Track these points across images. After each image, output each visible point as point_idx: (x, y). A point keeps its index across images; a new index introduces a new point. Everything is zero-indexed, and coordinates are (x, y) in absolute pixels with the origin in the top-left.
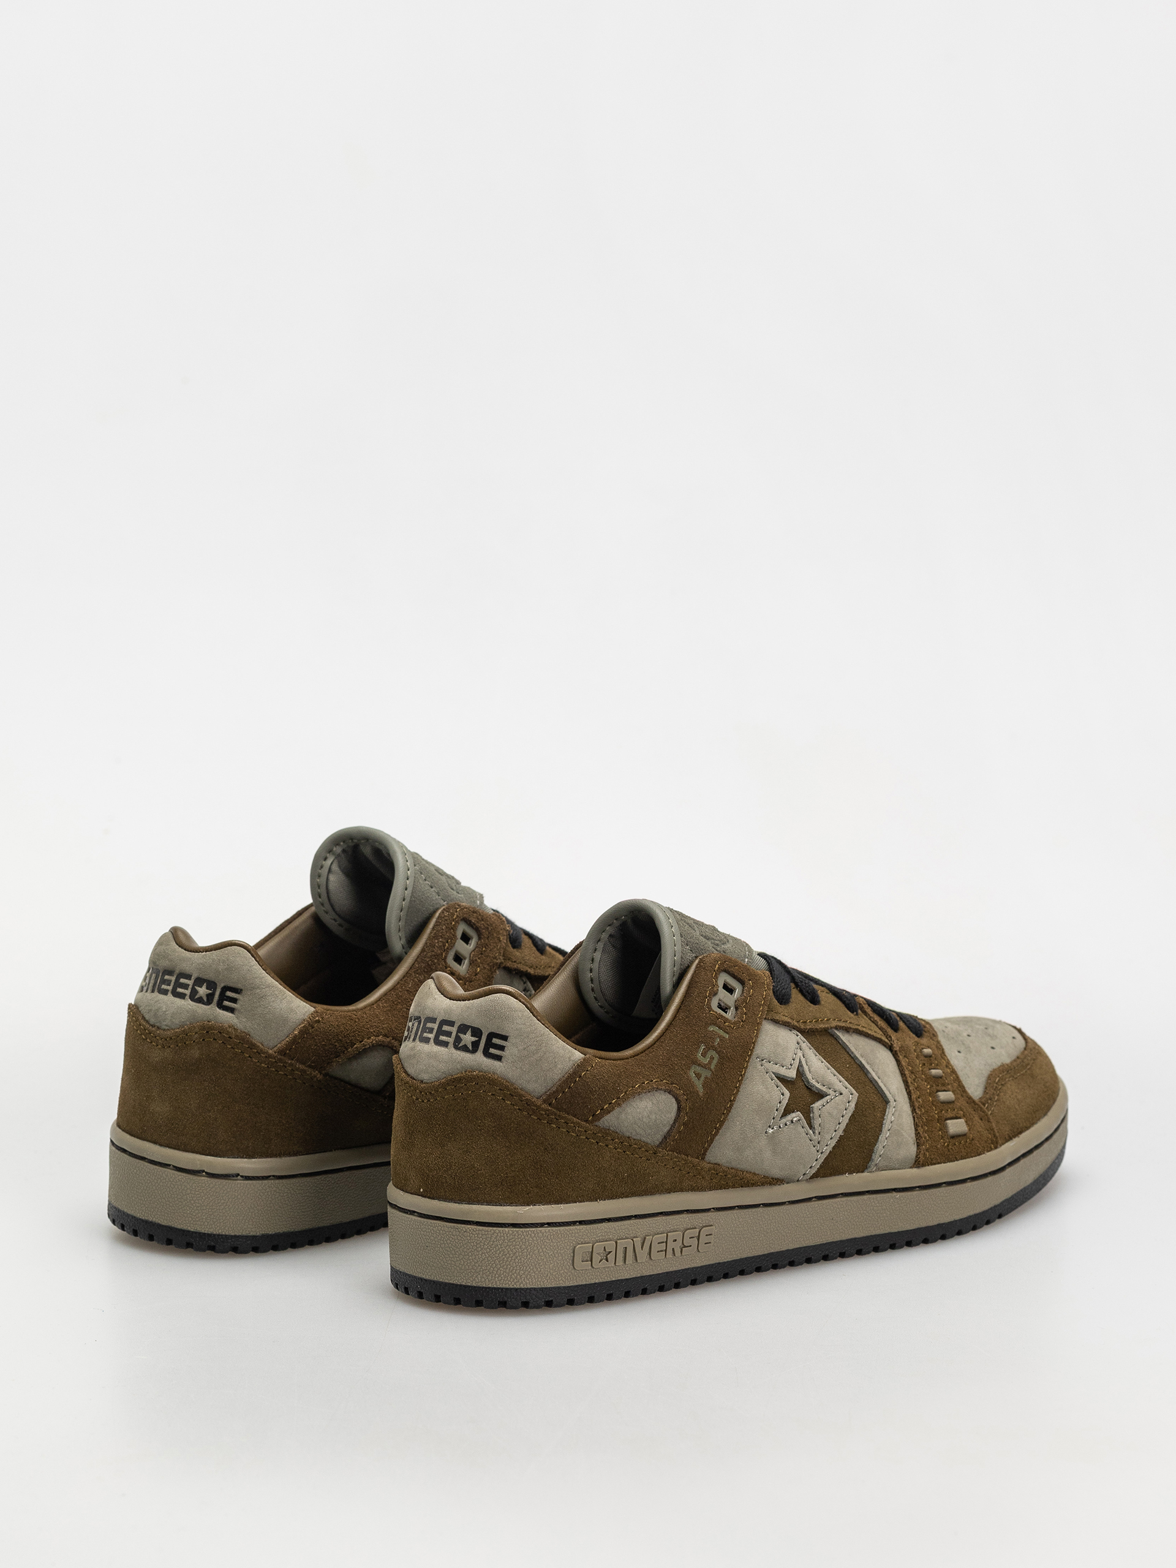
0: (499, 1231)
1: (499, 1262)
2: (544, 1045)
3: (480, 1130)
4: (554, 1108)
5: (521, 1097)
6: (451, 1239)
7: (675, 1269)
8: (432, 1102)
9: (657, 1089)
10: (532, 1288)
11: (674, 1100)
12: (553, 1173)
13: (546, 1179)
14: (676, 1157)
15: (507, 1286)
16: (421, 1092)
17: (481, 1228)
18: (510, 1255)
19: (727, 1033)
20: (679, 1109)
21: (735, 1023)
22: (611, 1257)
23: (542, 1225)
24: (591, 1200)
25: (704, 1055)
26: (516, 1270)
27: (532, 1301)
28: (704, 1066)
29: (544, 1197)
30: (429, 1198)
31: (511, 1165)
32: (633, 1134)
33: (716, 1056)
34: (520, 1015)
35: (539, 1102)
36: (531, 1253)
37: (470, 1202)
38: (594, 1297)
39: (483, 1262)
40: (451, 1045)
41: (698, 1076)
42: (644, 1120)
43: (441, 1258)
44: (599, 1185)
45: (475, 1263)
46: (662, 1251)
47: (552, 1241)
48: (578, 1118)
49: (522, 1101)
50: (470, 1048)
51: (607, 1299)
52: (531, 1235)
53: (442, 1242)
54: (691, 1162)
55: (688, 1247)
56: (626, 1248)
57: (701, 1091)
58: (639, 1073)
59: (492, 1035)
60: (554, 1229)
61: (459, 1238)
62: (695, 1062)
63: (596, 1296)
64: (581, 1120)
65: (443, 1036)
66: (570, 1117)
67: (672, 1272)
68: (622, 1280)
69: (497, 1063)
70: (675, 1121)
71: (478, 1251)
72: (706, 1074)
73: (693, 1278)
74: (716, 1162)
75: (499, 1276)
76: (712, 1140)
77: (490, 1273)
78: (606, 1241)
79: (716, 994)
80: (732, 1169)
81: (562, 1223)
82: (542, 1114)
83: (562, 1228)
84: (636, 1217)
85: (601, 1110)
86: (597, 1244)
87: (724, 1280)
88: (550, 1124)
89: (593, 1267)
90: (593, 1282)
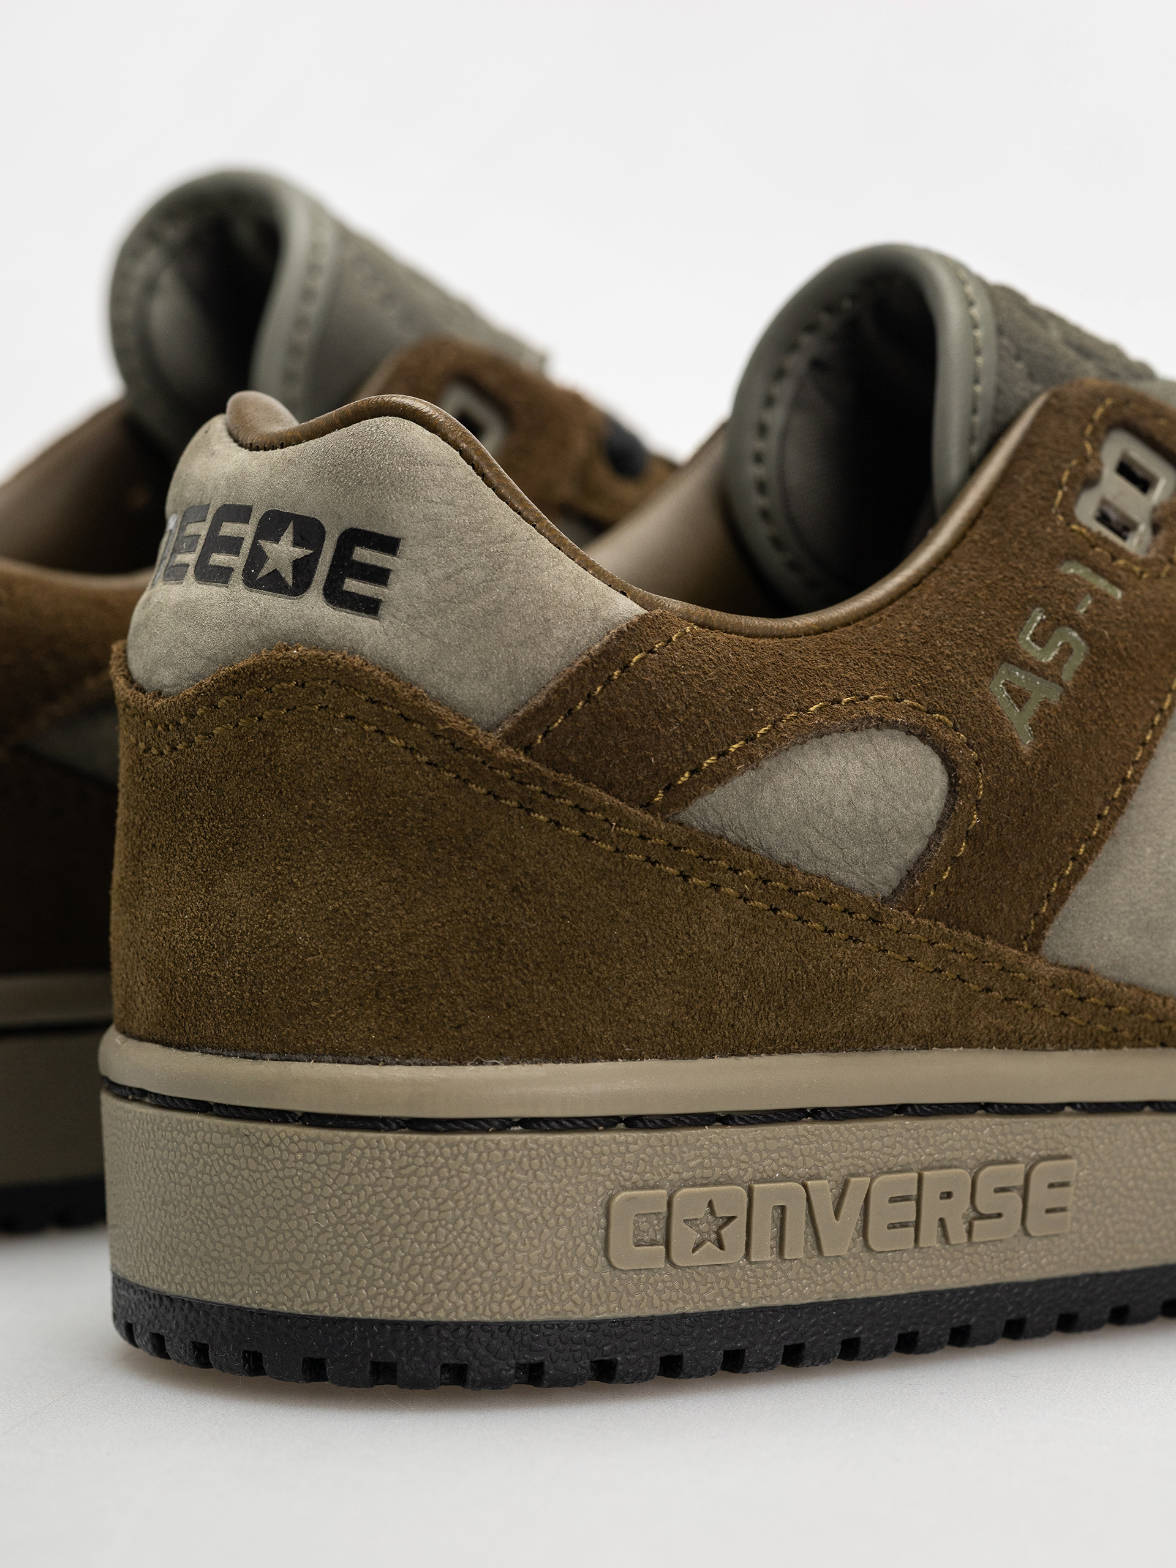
0: (368, 1142)
1: (369, 1238)
2: (512, 566)
3: (314, 829)
4: (539, 761)
5: (435, 725)
6: (229, 1168)
7: (951, 1283)
8: (182, 753)
9: (882, 724)
10: (475, 1323)
11: (935, 761)
12: (538, 965)
13: (516, 982)
14: (946, 938)
15: (396, 1315)
16: (156, 726)
17: (313, 1132)
18: (401, 1216)
19: (1119, 586)
20: (954, 788)
21: (1145, 563)
22: (734, 1234)
23: (504, 1125)
24: (663, 1054)
25: (1040, 638)
26: (422, 1265)
27: (477, 1363)
28: (1038, 670)
29: (511, 1037)
30: (180, 1047)
31: (408, 938)
32: (804, 856)
33: (1081, 648)
34: (439, 476)
35: (491, 741)
36: (468, 1214)
37: (287, 1052)
38: (680, 1357)
39: (322, 1239)
40: (237, 576)
41: (1019, 697)
42: (838, 813)
43: (205, 1228)
44: (689, 1007)
45: (299, 1242)
46: (903, 1225)
47: (535, 1176)
48: (617, 796)
49: (437, 737)
50: (289, 580)
51: (725, 1367)
52: (466, 1155)
53: (206, 1178)
54: (996, 957)
55: (990, 1217)
56: (783, 1208)
57: (1026, 743)
58: (825, 674)
59: (352, 538)
60: (542, 1138)
61: (253, 1165)
62: (1011, 657)
63: (686, 1356)
64: (629, 801)
65: (219, 552)
66: (594, 791)
67: (941, 1293)
68: (774, 1309)
69: (362, 623)
70: (941, 825)
71: (306, 1206)
72: (1043, 692)
73: (1013, 1316)
74: (1077, 962)
75: (372, 1281)
76: (1063, 895)
77: (343, 1274)
78: (717, 1183)
79: (1091, 482)
80: (1129, 986)
81: (568, 1119)
82: (500, 779)
83: (566, 1137)
84: (817, 1114)
85: (692, 772)
86: (685, 1190)
87: (1113, 1327)
88: (528, 811)
89: (673, 1265)
90: (675, 1309)
